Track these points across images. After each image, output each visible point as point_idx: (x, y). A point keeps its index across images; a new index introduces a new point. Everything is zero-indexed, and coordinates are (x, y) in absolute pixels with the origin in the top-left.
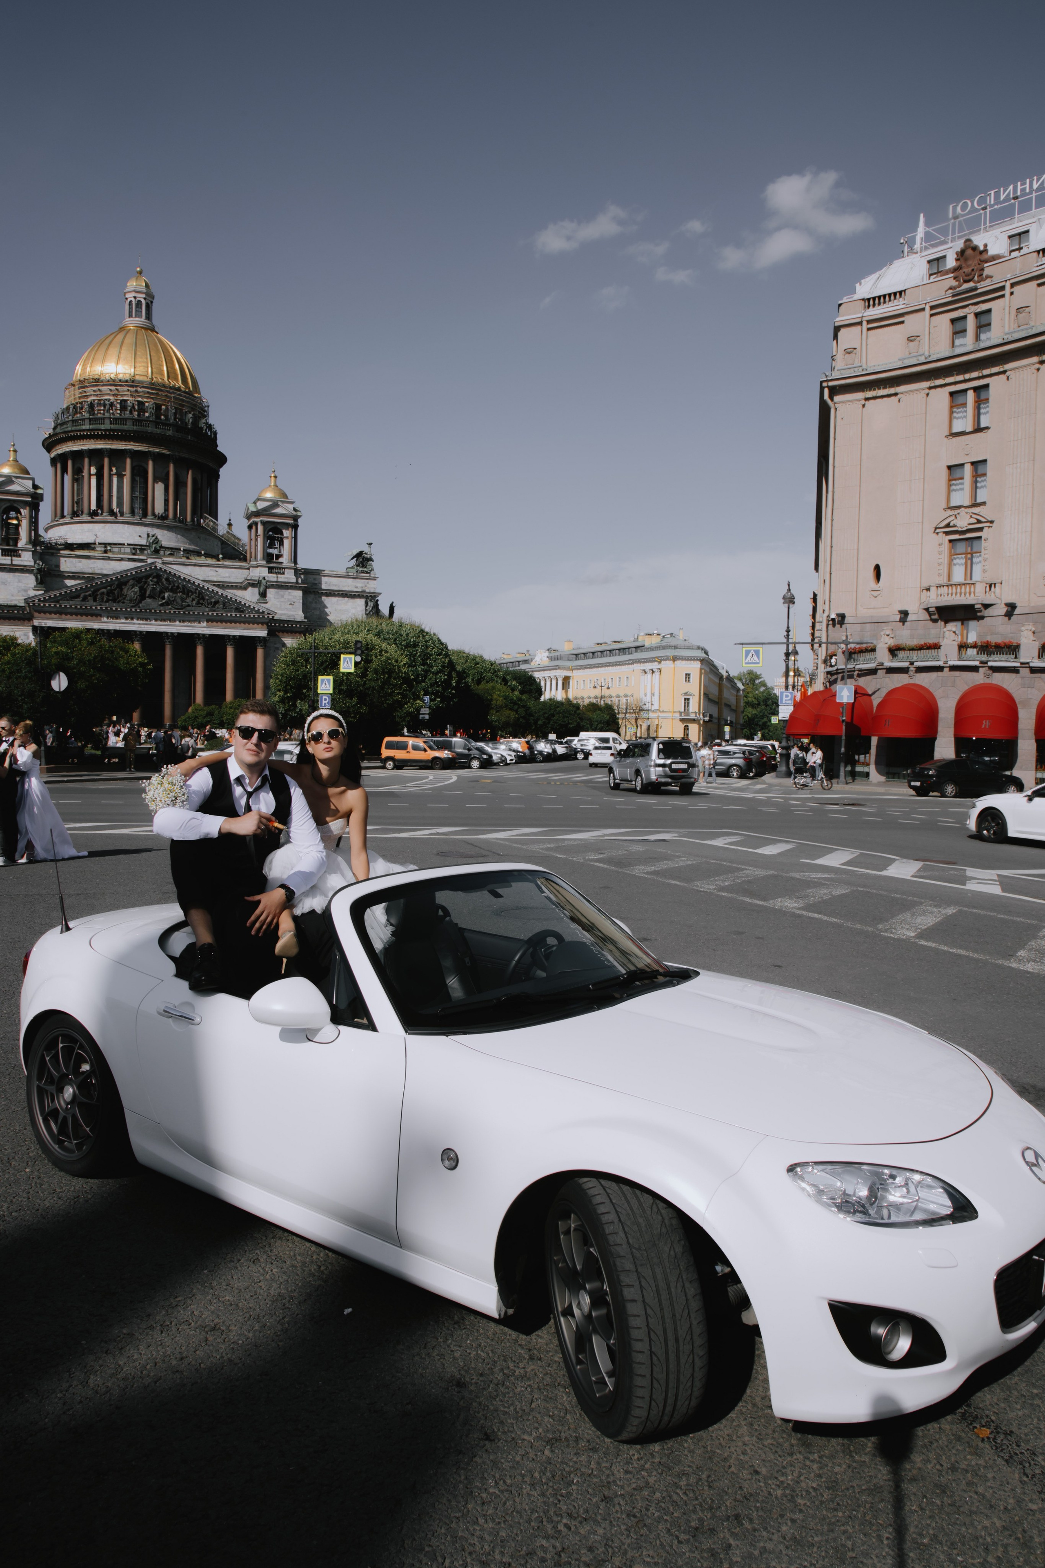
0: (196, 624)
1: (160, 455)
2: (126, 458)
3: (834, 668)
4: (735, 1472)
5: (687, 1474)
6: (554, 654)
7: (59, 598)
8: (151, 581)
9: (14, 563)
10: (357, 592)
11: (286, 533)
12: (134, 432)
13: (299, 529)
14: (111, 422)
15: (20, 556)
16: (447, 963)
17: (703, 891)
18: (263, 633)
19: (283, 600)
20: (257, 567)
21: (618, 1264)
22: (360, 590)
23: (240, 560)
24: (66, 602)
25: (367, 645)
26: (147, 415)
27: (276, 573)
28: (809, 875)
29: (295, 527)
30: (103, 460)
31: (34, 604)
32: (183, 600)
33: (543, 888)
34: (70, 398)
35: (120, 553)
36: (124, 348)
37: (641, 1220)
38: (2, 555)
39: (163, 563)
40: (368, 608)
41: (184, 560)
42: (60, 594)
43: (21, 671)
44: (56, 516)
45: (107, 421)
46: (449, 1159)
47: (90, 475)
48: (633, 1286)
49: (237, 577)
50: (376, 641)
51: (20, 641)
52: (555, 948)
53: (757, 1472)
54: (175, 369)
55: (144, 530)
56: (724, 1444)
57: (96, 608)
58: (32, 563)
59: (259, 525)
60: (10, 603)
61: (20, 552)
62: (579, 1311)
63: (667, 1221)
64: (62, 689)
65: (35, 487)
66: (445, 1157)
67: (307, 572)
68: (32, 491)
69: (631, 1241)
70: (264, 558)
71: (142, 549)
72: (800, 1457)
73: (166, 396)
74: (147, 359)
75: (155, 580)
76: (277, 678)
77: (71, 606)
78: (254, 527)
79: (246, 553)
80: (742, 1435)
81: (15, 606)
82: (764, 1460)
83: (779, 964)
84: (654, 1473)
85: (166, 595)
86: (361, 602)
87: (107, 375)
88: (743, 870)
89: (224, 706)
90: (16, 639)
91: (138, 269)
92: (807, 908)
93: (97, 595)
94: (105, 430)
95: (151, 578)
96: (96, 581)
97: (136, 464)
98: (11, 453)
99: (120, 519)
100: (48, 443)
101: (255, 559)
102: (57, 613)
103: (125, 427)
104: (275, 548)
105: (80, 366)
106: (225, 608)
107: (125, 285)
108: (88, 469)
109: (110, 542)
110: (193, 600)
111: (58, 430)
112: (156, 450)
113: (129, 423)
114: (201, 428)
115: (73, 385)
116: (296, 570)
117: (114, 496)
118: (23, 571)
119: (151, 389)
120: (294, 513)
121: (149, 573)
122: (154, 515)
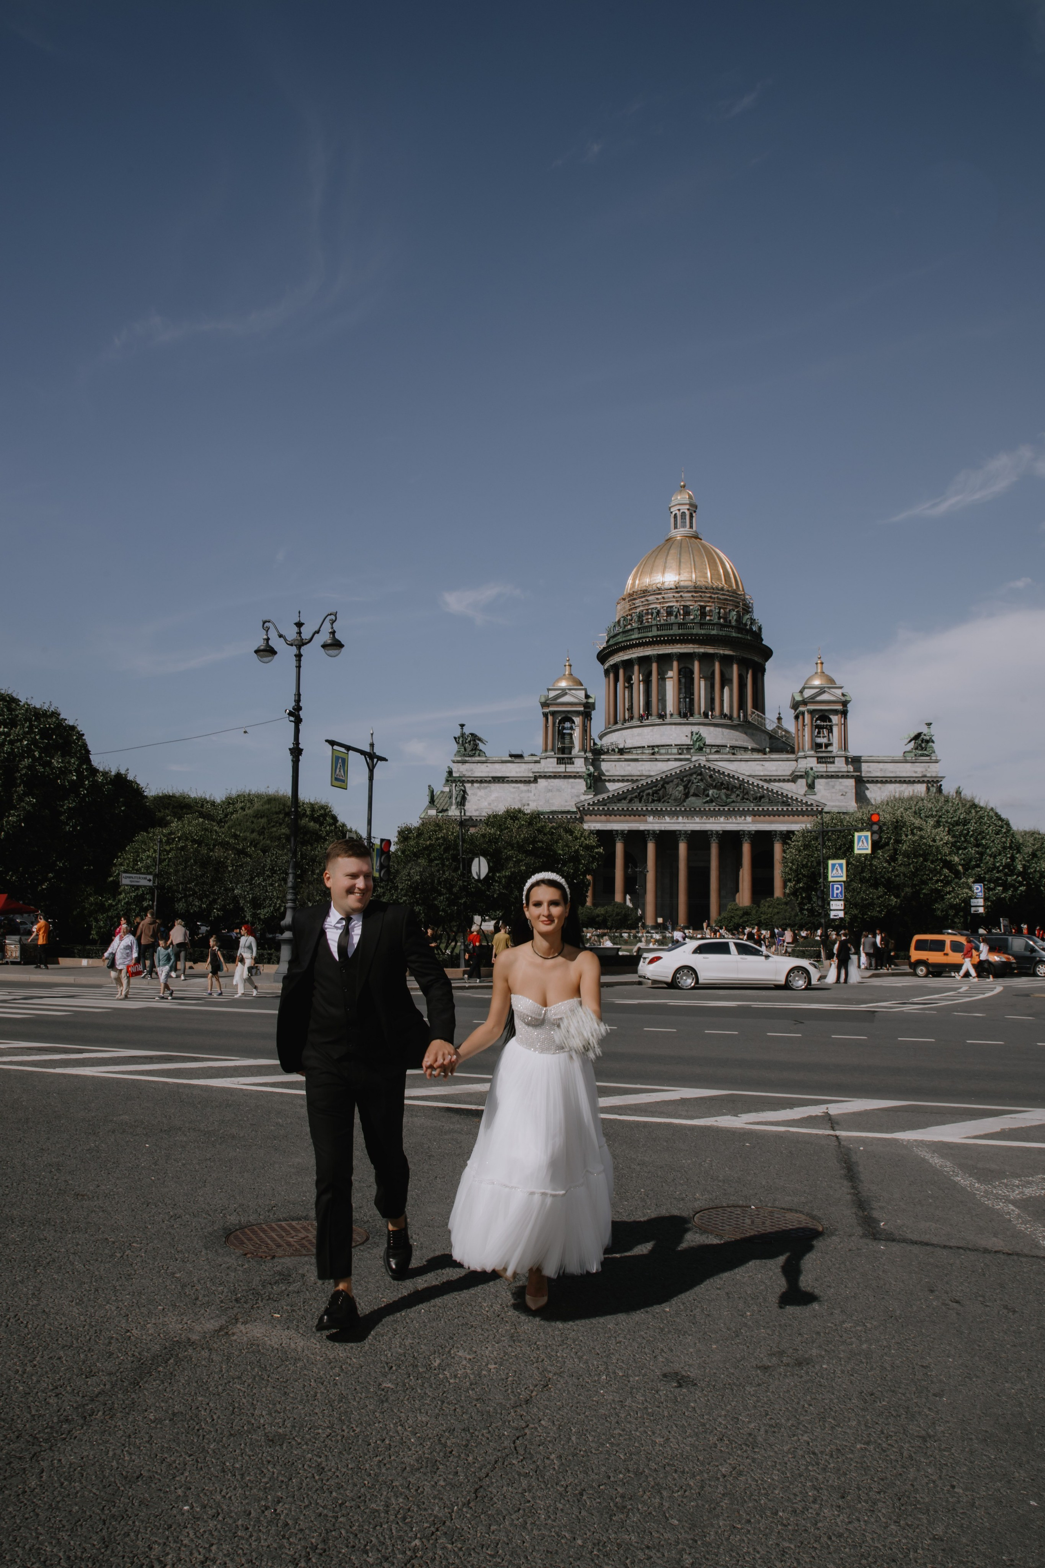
0: (740, 820)
1: (705, 654)
2: (672, 662)
7: (607, 801)
8: (696, 779)
9: (568, 770)
10: (916, 777)
11: (835, 720)
12: (680, 635)
13: (849, 715)
14: (658, 628)
15: (573, 763)
19: (834, 790)
20: (805, 757)
22: (920, 775)
23: (788, 752)
24: (614, 804)
26: (692, 617)
27: (825, 763)
29: (844, 713)
30: (651, 666)
31: (584, 808)
34: (621, 611)
35: (667, 754)
36: (670, 559)
38: (558, 763)
39: (708, 761)
40: (930, 792)
41: (730, 756)
42: (608, 797)
44: (608, 724)
45: (655, 629)
47: (639, 681)
49: (785, 770)
54: (719, 571)
55: (687, 729)
57: (643, 808)
58: (584, 769)
60: (564, 809)
61: (574, 760)
65: (587, 697)
67: (859, 760)
68: (584, 701)
70: (812, 748)
71: (688, 748)
73: (710, 597)
74: (691, 565)
75: (699, 777)
77: (619, 808)
78: (801, 717)
79: (794, 744)
81: (568, 812)
85: (711, 792)
86: (921, 787)
91: (682, 484)
93: (643, 796)
94: (652, 637)
95: (695, 776)
96: (642, 782)
97: (682, 666)
98: (567, 667)
99: (668, 720)
100: (602, 657)
101: (804, 751)
102: (606, 815)
103: (671, 632)
104: (824, 737)
105: (630, 581)
106: (771, 802)
107: (671, 501)
108: (637, 676)
109: (658, 744)
110: (738, 795)
111: (611, 643)
112: (702, 650)
113: (675, 627)
114: (746, 625)
115: (624, 599)
116: (847, 758)
117: (662, 700)
118: (575, 777)
119: (696, 592)
120: (843, 698)
121: (693, 771)
122: (701, 713)
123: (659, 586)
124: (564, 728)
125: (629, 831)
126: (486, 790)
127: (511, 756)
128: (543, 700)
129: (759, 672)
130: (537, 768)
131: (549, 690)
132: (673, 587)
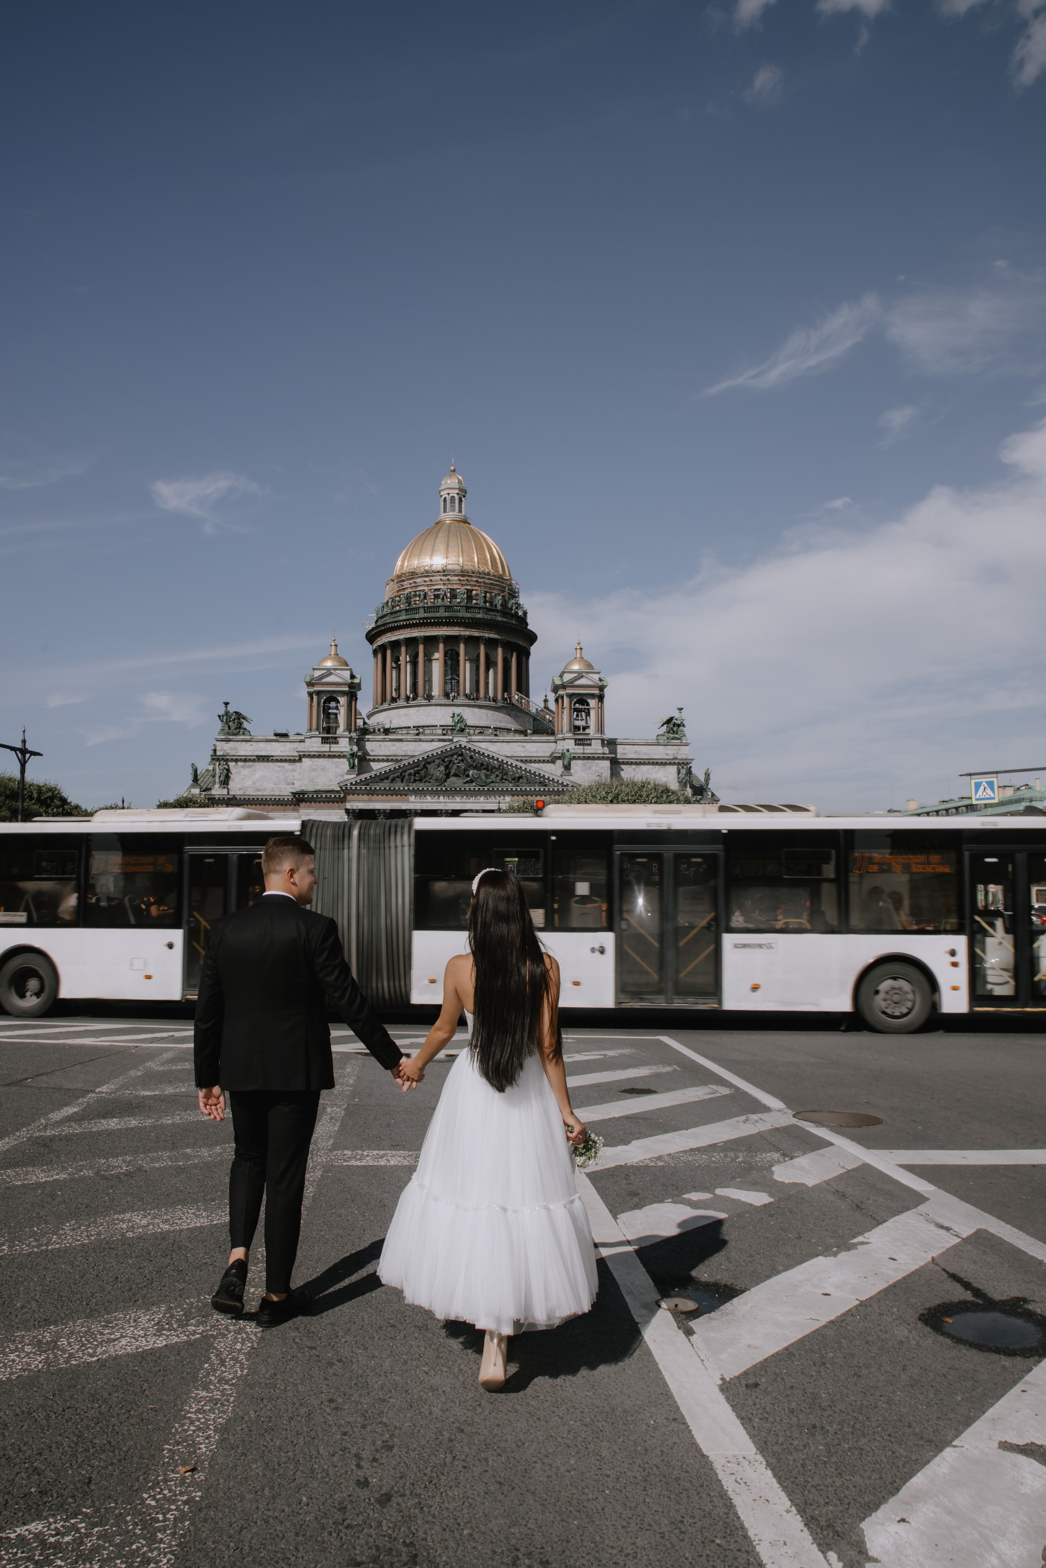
0: (500, 799)
1: (471, 637)
2: (439, 644)
7: (369, 781)
8: (456, 759)
9: (332, 750)
10: (669, 759)
11: (593, 704)
12: (446, 617)
14: (425, 610)
15: (337, 743)
19: (590, 771)
20: (564, 739)
22: (672, 757)
23: (548, 734)
24: (376, 784)
26: (458, 600)
27: (583, 745)
29: (601, 698)
30: (418, 647)
31: (346, 788)
34: (390, 592)
35: (431, 734)
36: (438, 543)
38: (323, 743)
39: (469, 742)
40: (680, 775)
41: (492, 737)
42: (371, 776)
44: (377, 704)
45: (421, 611)
47: (407, 662)
49: (544, 752)
54: (485, 556)
55: (451, 710)
57: (404, 788)
58: (348, 749)
60: (327, 788)
61: (338, 739)
65: (353, 677)
67: (617, 742)
68: (349, 681)
70: (570, 730)
71: (451, 729)
73: (477, 581)
74: (458, 549)
75: (460, 758)
77: (381, 788)
78: (560, 701)
79: (554, 726)
81: (332, 791)
85: (471, 773)
86: (673, 769)
91: (452, 468)
93: (405, 776)
94: (419, 619)
95: (456, 757)
96: (404, 762)
97: (448, 648)
98: (333, 647)
99: (433, 702)
100: (371, 637)
101: (562, 733)
102: (368, 795)
103: (438, 615)
104: (582, 720)
105: (399, 563)
106: (529, 782)
107: (441, 484)
108: (404, 657)
109: (424, 725)
110: (497, 776)
111: (379, 623)
112: (467, 633)
113: (442, 610)
114: (511, 609)
115: (393, 580)
116: (603, 740)
117: (428, 681)
118: (339, 757)
119: (463, 576)
120: (599, 683)
121: (454, 751)
122: (466, 695)
123: (427, 568)
124: (330, 708)
125: (391, 810)
126: (251, 769)
127: (276, 735)
128: (308, 679)
129: (524, 655)
130: (301, 747)
131: (314, 669)
132: (440, 569)
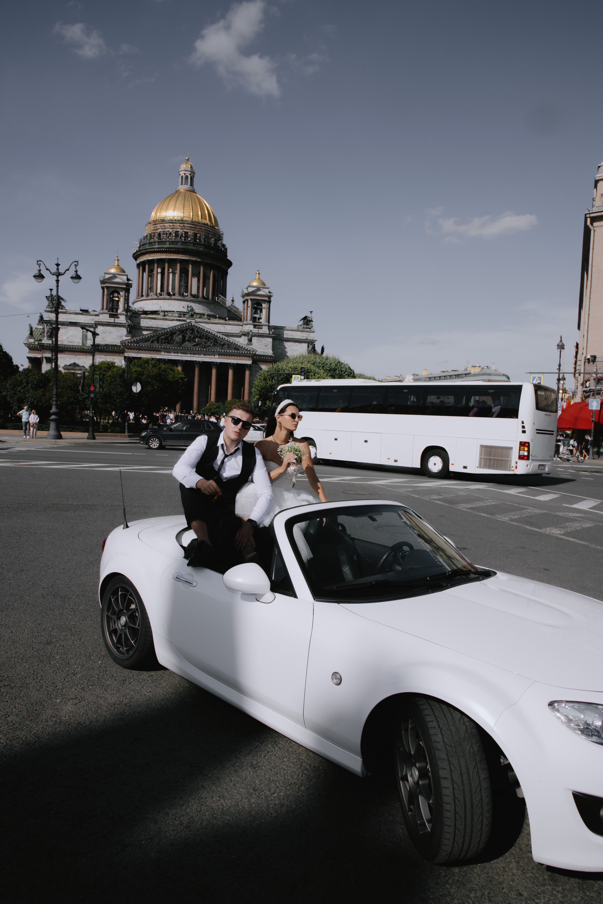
0: (213, 357)
1: (195, 261)
2: (177, 264)
3: (588, 389)
4: (507, 892)
5: (475, 890)
6: (416, 377)
7: (139, 341)
8: (189, 332)
9: (116, 322)
10: (303, 339)
11: (264, 305)
12: (182, 249)
13: (271, 303)
14: (169, 243)
15: (118, 318)
16: (344, 558)
17: (501, 521)
18: (249, 362)
19: (261, 343)
20: (247, 324)
21: (437, 754)
22: (305, 338)
23: (238, 320)
24: (142, 343)
25: (308, 369)
26: (189, 239)
27: (258, 328)
28: (568, 514)
29: (269, 302)
30: (165, 265)
31: (125, 344)
32: (206, 343)
33: (402, 516)
34: (148, 230)
35: (172, 316)
36: (178, 202)
37: (452, 728)
38: (110, 317)
39: (196, 322)
40: (309, 348)
41: (207, 320)
42: (140, 339)
43: (116, 381)
44: (138, 296)
45: (168, 243)
46: (336, 678)
47: (157, 273)
48: (445, 769)
49: (236, 330)
50: (313, 368)
51: (116, 365)
52: (408, 553)
53: (521, 895)
54: (205, 214)
55: (185, 304)
56: (500, 873)
57: (158, 347)
58: (125, 322)
59: (249, 301)
60: (113, 344)
61: (119, 315)
62: (411, 779)
63: (469, 730)
64: (138, 391)
65: (128, 280)
66: (334, 677)
67: (276, 328)
68: (127, 282)
69: (445, 741)
70: (251, 320)
71: (184, 314)
72: (550, 888)
73: (200, 228)
74: (190, 208)
75: (191, 331)
76: (256, 388)
77: (145, 346)
78: (246, 302)
79: (241, 316)
80: (512, 869)
81: (116, 345)
82: (525, 887)
83: (547, 568)
84: (454, 887)
85: (197, 340)
86: (305, 345)
87: (168, 218)
88: (526, 509)
89: (226, 403)
90: (114, 363)
91: (187, 158)
92: (567, 534)
93: (159, 340)
94: (165, 248)
95: (188, 331)
96: (158, 332)
97: (182, 267)
98: (116, 261)
99: (173, 297)
100: (136, 256)
101: (247, 320)
102: (137, 349)
103: (177, 247)
104: (257, 314)
105: (154, 213)
106: (229, 348)
107: (179, 167)
108: (156, 269)
109: (167, 310)
110: (211, 343)
111: (141, 248)
112: (194, 259)
113: (179, 244)
114: (219, 246)
115: (150, 223)
116: (269, 326)
117: (170, 285)
118: (120, 326)
119: (192, 225)
120: (269, 294)
121: (187, 327)
122: (192, 295)
123: (171, 217)
124: (114, 297)
126: (66, 330)
127: (81, 310)
128: (102, 279)
129: (225, 274)
130: (97, 319)
131: (106, 273)
132: (179, 219)
